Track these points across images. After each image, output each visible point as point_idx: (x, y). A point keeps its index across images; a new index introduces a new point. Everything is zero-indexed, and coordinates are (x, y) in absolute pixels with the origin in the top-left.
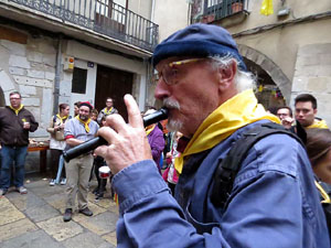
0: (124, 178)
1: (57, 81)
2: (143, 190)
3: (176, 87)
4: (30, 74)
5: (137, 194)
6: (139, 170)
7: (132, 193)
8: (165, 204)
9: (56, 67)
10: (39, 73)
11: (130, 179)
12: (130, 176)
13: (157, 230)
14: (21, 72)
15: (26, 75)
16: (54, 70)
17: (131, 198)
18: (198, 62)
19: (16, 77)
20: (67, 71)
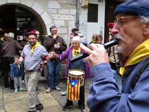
0: (95, 69)
1: (77, 15)
2: (102, 75)
3: (121, 29)
4: (61, 12)
5: (99, 75)
6: (102, 66)
7: (97, 75)
8: (110, 81)
9: (76, 5)
10: (66, 10)
11: (97, 69)
12: (98, 68)
13: (104, 89)
14: (55, 11)
15: (58, 13)
16: (75, 7)
17: (97, 77)
18: (134, 18)
19: (52, 15)
20: (84, 7)
